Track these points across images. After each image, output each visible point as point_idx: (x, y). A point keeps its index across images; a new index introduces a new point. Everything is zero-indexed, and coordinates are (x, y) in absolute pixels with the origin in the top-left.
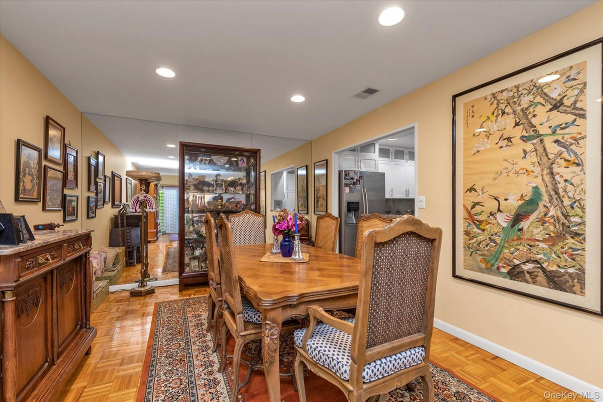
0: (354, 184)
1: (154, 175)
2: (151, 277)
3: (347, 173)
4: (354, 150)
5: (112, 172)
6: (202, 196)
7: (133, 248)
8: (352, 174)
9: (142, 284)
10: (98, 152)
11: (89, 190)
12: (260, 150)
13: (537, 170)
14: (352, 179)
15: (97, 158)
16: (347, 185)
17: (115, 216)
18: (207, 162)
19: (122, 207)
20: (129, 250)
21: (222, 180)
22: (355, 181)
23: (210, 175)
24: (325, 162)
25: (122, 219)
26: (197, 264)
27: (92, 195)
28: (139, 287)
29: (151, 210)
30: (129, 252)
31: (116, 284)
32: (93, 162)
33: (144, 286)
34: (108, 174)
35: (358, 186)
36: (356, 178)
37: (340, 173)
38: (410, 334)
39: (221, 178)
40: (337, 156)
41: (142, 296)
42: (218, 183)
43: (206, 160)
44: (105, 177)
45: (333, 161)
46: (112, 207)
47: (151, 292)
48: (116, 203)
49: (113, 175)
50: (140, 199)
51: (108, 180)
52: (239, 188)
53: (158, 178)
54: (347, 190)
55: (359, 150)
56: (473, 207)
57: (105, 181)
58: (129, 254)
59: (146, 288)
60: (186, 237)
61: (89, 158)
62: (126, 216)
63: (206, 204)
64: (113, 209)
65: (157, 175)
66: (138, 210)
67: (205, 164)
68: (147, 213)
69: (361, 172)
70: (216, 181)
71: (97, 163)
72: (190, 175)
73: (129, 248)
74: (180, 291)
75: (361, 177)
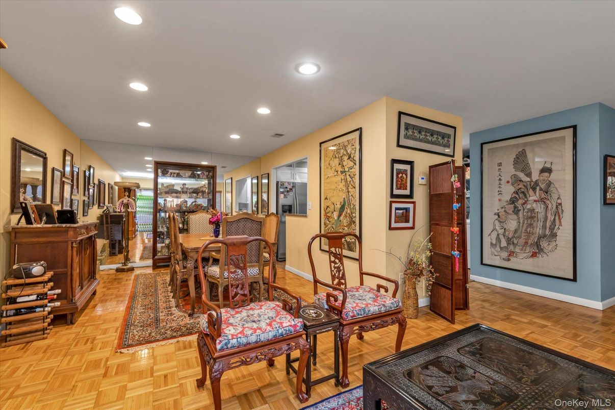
0: (288, 191)
1: (135, 185)
2: (131, 261)
3: (283, 184)
4: (290, 166)
5: (99, 179)
6: (172, 200)
7: (115, 241)
8: (286, 185)
9: (125, 264)
10: (90, 166)
11: (84, 195)
12: (216, 166)
13: (345, 189)
14: (286, 188)
15: (89, 171)
16: (282, 193)
17: (101, 215)
18: (175, 175)
19: (105, 208)
20: (112, 242)
21: (187, 188)
22: (288, 189)
23: (178, 184)
24: (267, 175)
25: (107, 218)
26: (167, 250)
27: (86, 199)
28: (122, 266)
29: (132, 210)
30: (112, 244)
31: (104, 264)
32: (87, 174)
33: (126, 265)
34: (96, 182)
35: (291, 194)
36: (289, 187)
37: (277, 183)
38: (251, 262)
39: (187, 186)
40: (275, 171)
41: (124, 272)
42: (184, 191)
43: (174, 173)
44: (94, 184)
45: (272, 173)
46: (98, 208)
47: (132, 269)
48: (101, 205)
49: (100, 182)
50: (124, 202)
51: (96, 186)
52: (200, 194)
53: (138, 186)
54: (282, 196)
55: (295, 165)
56: (327, 209)
57: (94, 187)
58: (112, 246)
59: (128, 267)
60: (158, 230)
61: (85, 172)
62: (110, 215)
63: (175, 206)
64: (99, 210)
65: (137, 185)
66: (123, 210)
67: (174, 176)
68: (128, 212)
69: (293, 183)
70: (182, 189)
71: (90, 174)
72: (162, 184)
73: (112, 241)
74: (153, 269)
75: (293, 187)
